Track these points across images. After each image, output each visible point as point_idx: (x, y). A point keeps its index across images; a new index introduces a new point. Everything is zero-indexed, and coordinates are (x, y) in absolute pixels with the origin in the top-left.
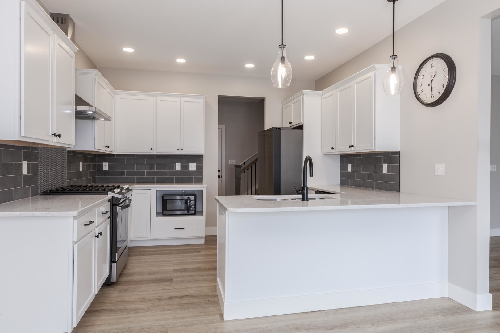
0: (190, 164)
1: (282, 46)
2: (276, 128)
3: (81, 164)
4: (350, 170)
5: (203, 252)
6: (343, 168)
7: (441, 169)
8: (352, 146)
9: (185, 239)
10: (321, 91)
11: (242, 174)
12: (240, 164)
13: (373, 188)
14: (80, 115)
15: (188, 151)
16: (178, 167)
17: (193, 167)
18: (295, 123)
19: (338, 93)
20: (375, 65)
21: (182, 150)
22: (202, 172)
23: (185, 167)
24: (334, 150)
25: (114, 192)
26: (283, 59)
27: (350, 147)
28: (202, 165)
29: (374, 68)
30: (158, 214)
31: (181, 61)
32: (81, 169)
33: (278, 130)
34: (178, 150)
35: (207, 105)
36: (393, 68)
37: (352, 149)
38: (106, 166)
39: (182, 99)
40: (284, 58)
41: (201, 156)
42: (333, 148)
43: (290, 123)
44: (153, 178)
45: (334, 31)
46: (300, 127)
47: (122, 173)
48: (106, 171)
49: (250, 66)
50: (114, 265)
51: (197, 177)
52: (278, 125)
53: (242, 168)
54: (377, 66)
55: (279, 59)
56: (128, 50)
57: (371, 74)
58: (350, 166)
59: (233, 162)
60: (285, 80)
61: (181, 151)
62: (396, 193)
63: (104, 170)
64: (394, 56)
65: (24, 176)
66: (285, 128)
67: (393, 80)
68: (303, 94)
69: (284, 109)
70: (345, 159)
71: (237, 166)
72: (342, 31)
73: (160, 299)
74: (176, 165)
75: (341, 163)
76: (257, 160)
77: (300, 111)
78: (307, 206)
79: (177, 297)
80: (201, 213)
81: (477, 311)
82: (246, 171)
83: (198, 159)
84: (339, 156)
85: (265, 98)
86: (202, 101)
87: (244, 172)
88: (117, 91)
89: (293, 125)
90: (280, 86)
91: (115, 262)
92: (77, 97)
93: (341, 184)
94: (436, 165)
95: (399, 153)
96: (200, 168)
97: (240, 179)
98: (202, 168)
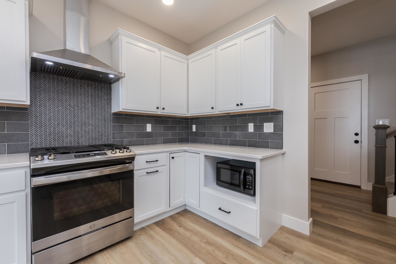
0: (265, 124)
17: (269, 128)
21: (242, 104)
23: (259, 128)
34: (238, 105)
39: (243, 37)
41: (280, 112)
44: (227, 140)
47: (204, 135)
51: (275, 141)
61: (242, 107)
63: (193, 132)
71: (379, 128)
74: (248, 125)
83: (276, 116)
86: (268, 28)
88: (189, 57)
96: (279, 129)
97: (386, 147)
98: (281, 129)
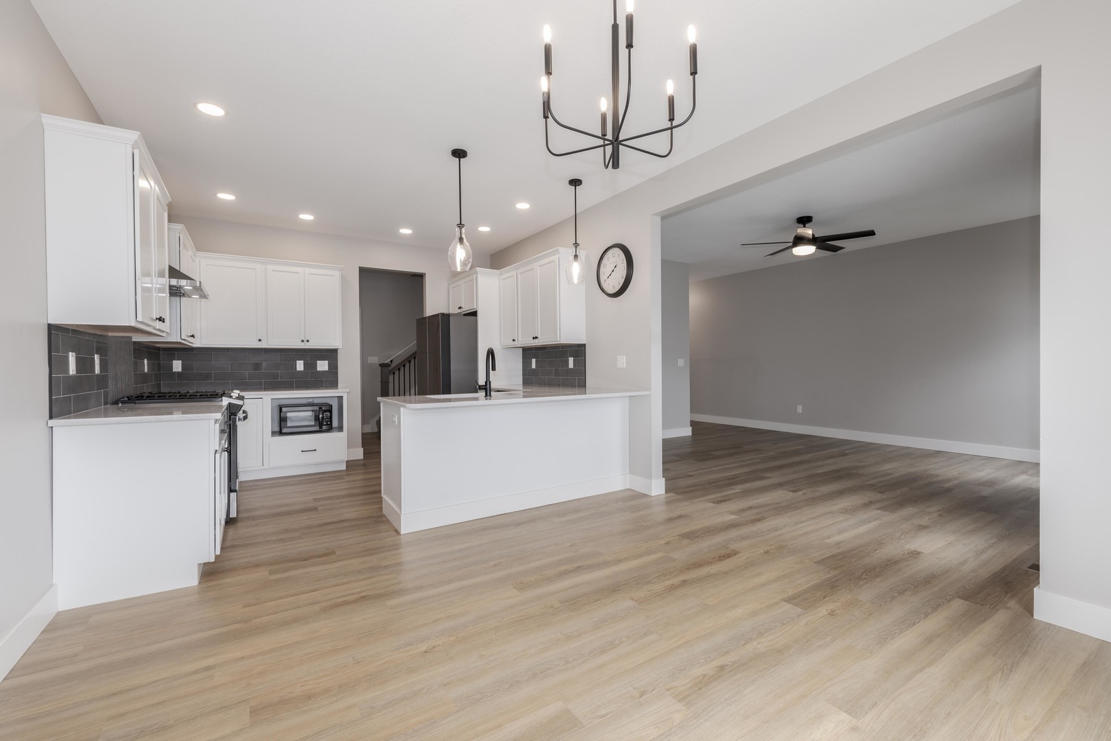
0: (318, 362)
1: (461, 225)
2: (443, 314)
3: (146, 361)
4: (534, 366)
5: (346, 479)
6: (526, 363)
7: (622, 362)
8: (536, 338)
9: (317, 464)
10: (499, 269)
11: (391, 377)
12: (386, 362)
13: (559, 385)
14: (175, 292)
15: (316, 343)
16: (300, 366)
17: (323, 366)
18: (467, 308)
19: (519, 275)
20: (558, 249)
21: (308, 341)
22: (336, 373)
23: (310, 366)
24: (516, 343)
25: (231, 397)
26: (461, 240)
27: (534, 338)
28: (337, 363)
29: (557, 252)
30: (273, 433)
31: (307, 217)
32: (146, 370)
33: (446, 317)
34: (303, 341)
35: (343, 280)
36: (576, 256)
37: (536, 340)
38: (177, 366)
39: (306, 269)
40: (463, 238)
41: (335, 351)
42: (514, 340)
43: (460, 308)
44: (260, 383)
45: (515, 205)
46: (474, 314)
47: (208, 376)
48: (178, 373)
49: (406, 231)
50: (233, 495)
51: (331, 379)
52: (446, 312)
53: (390, 368)
54: (561, 249)
55: (457, 239)
56: (226, 197)
57: (555, 257)
58: (534, 361)
59: (374, 360)
60: (464, 264)
61: (307, 344)
62: (583, 389)
63: (175, 372)
64: (576, 245)
65: (97, 375)
66: (453, 314)
67: (576, 269)
68: (476, 273)
69: (451, 290)
70: (528, 352)
71: (382, 365)
72: (523, 206)
73: (310, 527)
74: (296, 363)
75: (523, 359)
76: (415, 353)
77: (472, 292)
78: (490, 399)
79: (332, 523)
80: (340, 429)
81: (652, 495)
82: (397, 373)
83: (331, 355)
84: (521, 349)
85: (425, 274)
86: (337, 274)
87: (394, 373)
88: (199, 254)
89: (463, 310)
90: (459, 270)
91: (235, 491)
92: (171, 268)
93: (523, 383)
94: (618, 357)
95: (584, 346)
96: (334, 367)
97: (389, 382)
98: (336, 368)
